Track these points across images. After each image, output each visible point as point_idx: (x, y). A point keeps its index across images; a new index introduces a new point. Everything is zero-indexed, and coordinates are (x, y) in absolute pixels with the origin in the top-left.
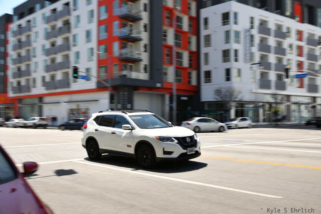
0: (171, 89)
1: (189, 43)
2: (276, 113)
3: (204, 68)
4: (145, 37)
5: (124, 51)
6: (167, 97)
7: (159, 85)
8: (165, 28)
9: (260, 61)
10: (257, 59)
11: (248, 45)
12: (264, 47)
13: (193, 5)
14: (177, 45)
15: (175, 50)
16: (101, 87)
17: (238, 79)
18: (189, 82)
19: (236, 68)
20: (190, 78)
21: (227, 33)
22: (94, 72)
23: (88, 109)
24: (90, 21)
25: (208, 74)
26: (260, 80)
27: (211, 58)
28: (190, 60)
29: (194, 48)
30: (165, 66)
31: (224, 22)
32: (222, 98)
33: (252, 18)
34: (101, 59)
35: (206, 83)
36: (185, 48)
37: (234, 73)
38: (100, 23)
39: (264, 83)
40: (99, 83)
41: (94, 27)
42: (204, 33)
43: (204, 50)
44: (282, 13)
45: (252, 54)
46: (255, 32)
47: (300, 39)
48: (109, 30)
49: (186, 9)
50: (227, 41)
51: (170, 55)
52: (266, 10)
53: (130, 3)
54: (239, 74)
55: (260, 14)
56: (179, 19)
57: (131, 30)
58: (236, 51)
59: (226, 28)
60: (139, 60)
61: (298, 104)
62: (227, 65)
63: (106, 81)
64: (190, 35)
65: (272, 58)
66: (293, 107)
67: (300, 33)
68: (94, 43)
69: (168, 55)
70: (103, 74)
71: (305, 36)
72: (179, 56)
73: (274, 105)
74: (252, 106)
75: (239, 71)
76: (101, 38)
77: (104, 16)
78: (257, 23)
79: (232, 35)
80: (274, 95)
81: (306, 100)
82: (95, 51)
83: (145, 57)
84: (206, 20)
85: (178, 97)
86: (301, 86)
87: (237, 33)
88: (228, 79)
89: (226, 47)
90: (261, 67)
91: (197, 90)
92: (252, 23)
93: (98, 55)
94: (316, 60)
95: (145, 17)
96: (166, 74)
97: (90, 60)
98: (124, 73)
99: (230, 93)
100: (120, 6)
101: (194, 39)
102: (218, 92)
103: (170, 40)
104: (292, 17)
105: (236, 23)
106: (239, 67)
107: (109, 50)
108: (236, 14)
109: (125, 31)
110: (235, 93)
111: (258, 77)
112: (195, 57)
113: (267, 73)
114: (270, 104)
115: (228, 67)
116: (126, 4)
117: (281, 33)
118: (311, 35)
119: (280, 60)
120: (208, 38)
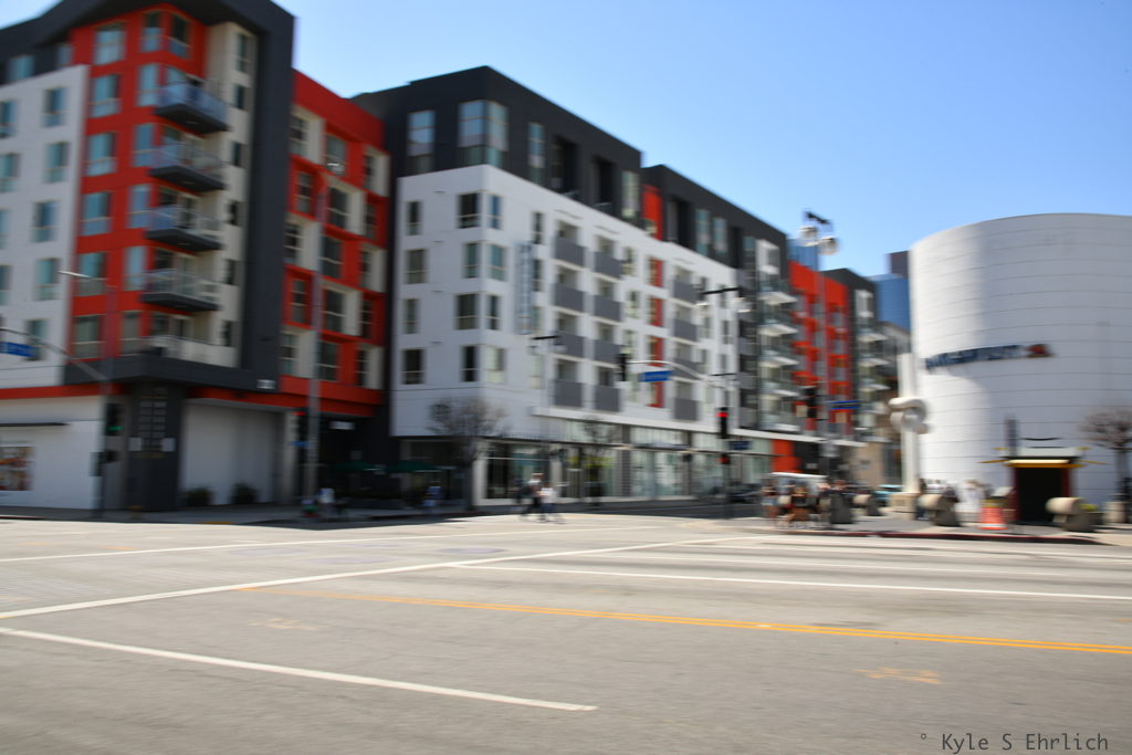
0: (304, 397)
1: (364, 267)
2: (595, 472)
3: (404, 342)
4: (231, 240)
5: (160, 276)
6: (291, 420)
7: (266, 384)
8: (294, 219)
9: (556, 332)
10: (549, 325)
11: (526, 286)
12: (567, 294)
13: (381, 164)
14: (329, 270)
15: (322, 284)
16: (75, 383)
17: (496, 377)
18: (360, 379)
19: (491, 346)
20: (361, 366)
21: (472, 250)
22: (56, 335)
23: (25, 451)
24: (54, 175)
25: (415, 359)
26: (556, 381)
27: (425, 314)
28: (365, 317)
29: (376, 283)
30: (289, 330)
31: (464, 220)
32: (450, 427)
33: (538, 216)
34: (84, 295)
35: (408, 383)
36: (352, 283)
37: (487, 360)
38: (87, 185)
39: (567, 392)
40: (69, 370)
41: (64, 195)
42: (406, 243)
43: (405, 291)
44: (615, 211)
45: (535, 313)
46: (544, 252)
47: (657, 281)
48: (116, 207)
49: (359, 173)
50: (471, 269)
51: (305, 299)
52: (576, 198)
53: (191, 137)
54: (501, 364)
55: (559, 207)
56: (337, 200)
57: (188, 217)
58: (494, 300)
59: (469, 235)
60: (208, 308)
61: (649, 449)
62: (467, 338)
63: (94, 363)
64: (366, 247)
65: (587, 326)
66: (639, 457)
67: (656, 266)
68: (61, 245)
69: (299, 298)
70: (88, 343)
71: (669, 274)
72: (334, 302)
73: (588, 451)
74: (532, 451)
75: (501, 355)
76: (88, 232)
77: (102, 166)
78: (550, 231)
79: (485, 257)
80: (590, 425)
81: (671, 440)
82: (65, 271)
83: (228, 302)
84: (415, 209)
85: (326, 421)
86: (658, 404)
87: (498, 253)
88: (470, 374)
89: (467, 287)
90: (560, 348)
91: (381, 404)
92: (538, 227)
93: (75, 283)
94: (693, 337)
95: (235, 183)
96: (290, 352)
97: (45, 295)
98: (159, 341)
99: (475, 414)
100: (158, 142)
101: (377, 259)
102: (441, 410)
103: (309, 255)
104: (639, 222)
105: (495, 224)
106: (502, 345)
107: (111, 269)
108: (496, 201)
109: (170, 216)
110: (488, 416)
111: (551, 373)
112: (380, 311)
113: (573, 363)
114: (580, 446)
115: (470, 342)
116: (178, 137)
117: (611, 263)
118: (683, 274)
119: (606, 332)
120: (418, 259)
